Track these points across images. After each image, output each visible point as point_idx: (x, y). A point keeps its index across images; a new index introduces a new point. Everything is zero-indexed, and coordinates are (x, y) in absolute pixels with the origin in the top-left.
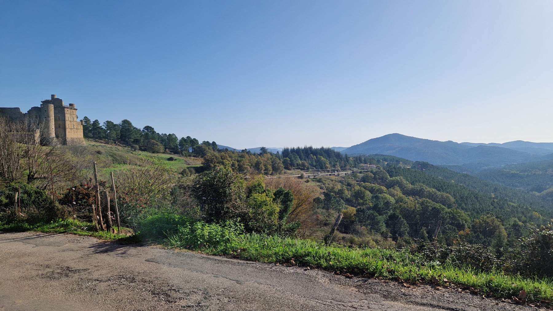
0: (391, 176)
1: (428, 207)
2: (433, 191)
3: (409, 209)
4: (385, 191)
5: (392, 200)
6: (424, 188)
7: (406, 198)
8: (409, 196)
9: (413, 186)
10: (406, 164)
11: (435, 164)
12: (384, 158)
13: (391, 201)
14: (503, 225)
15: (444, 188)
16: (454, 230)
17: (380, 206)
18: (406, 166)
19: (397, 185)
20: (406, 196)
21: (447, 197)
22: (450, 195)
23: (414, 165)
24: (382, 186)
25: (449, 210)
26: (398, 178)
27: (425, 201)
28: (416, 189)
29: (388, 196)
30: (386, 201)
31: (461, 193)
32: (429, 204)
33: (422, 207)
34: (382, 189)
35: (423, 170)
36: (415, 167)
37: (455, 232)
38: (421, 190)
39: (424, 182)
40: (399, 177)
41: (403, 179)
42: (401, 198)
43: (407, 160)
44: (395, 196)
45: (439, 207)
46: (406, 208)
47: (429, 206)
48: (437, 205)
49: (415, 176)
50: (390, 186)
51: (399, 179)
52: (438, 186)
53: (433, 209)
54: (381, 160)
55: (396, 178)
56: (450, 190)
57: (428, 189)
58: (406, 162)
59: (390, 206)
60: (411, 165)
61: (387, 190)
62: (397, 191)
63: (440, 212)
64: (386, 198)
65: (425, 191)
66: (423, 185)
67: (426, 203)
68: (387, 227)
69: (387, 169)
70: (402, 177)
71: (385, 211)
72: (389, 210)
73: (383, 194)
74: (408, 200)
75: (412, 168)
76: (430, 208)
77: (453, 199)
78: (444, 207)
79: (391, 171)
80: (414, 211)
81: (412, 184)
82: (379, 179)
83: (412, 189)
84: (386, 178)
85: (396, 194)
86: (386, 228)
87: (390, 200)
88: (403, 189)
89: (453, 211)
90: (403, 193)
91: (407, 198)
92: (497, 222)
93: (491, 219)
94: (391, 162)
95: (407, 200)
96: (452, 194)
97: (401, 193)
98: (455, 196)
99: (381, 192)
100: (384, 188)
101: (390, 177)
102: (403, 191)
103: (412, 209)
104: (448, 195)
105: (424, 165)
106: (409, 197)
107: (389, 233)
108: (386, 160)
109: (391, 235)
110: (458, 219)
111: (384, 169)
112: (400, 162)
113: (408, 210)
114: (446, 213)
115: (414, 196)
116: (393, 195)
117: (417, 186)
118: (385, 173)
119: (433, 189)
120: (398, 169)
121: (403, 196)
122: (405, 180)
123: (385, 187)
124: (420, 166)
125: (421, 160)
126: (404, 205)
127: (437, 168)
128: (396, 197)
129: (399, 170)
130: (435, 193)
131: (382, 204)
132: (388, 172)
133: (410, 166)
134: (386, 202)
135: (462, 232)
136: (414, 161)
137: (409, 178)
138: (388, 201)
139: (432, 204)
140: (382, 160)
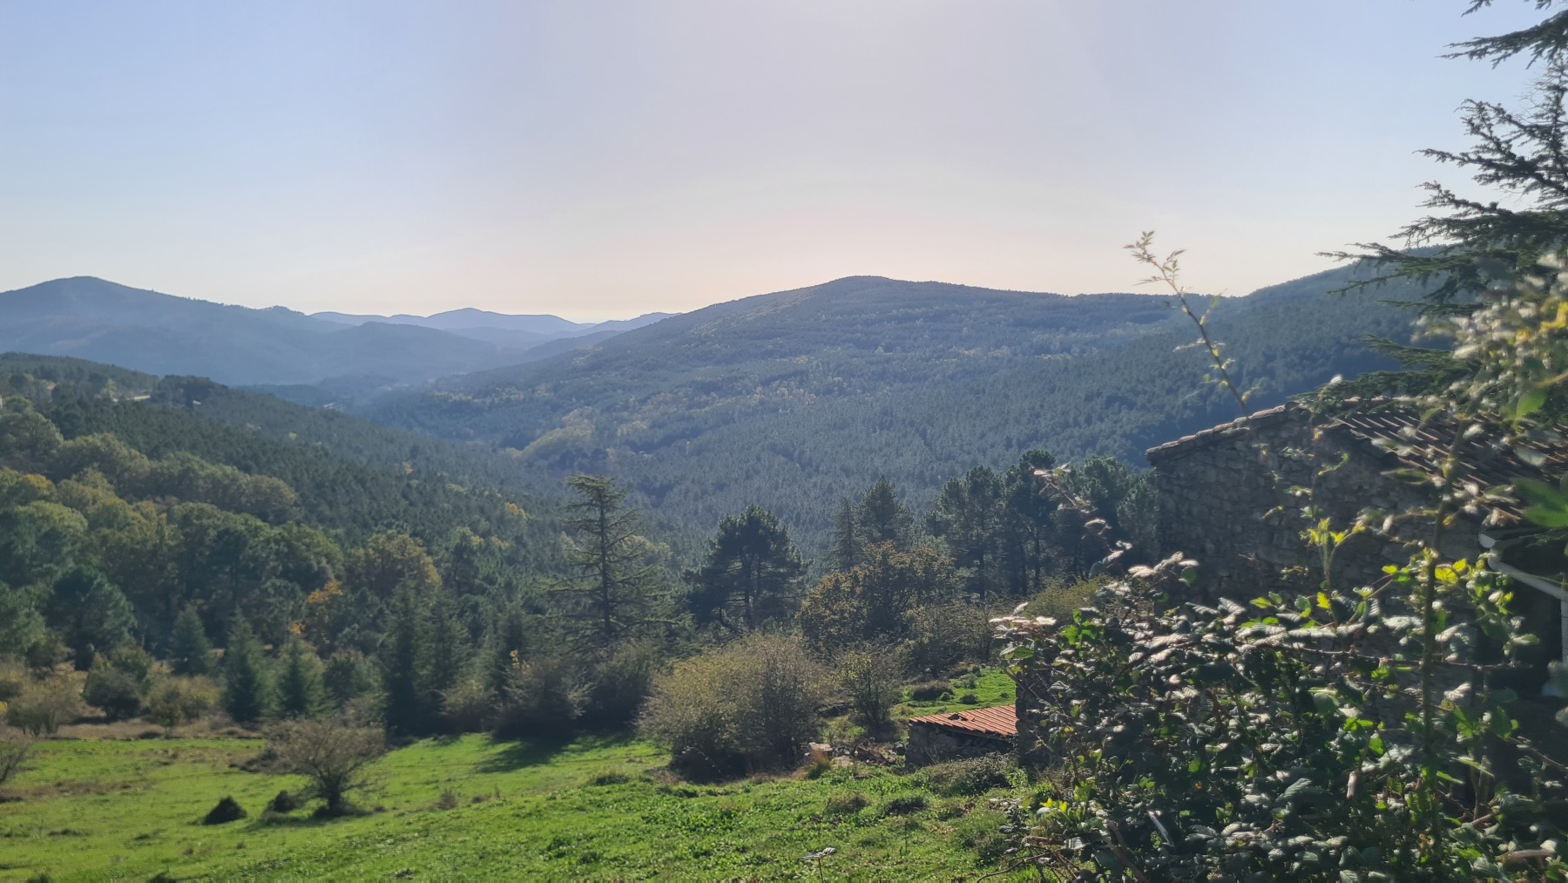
0: (68, 434)
1: (203, 530)
2: (225, 475)
3: (138, 547)
4: (46, 493)
5: (72, 524)
6: (196, 467)
7: (128, 511)
8: (142, 500)
9: (155, 464)
10: (130, 386)
11: (233, 382)
12: (42, 368)
13: (69, 527)
14: (429, 553)
15: (264, 459)
16: (292, 595)
17: (21, 552)
18: (131, 392)
19: (96, 465)
20: (130, 502)
21: (274, 489)
22: (281, 483)
23: (159, 388)
24: (33, 472)
25: (277, 531)
26: (95, 439)
27: (196, 513)
28: (166, 471)
29: (56, 510)
30: (46, 528)
31: (316, 471)
32: (209, 518)
33: (186, 535)
34: (32, 486)
35: (189, 404)
36: (162, 396)
37: (295, 597)
38: (186, 473)
39: (193, 448)
40: (101, 437)
41: (117, 443)
42: (107, 509)
43: (134, 374)
44: (86, 504)
45: (243, 528)
46: (125, 545)
47: (209, 527)
48: (237, 522)
49: (161, 427)
50: (64, 469)
51: (99, 444)
52: (244, 456)
53: (220, 536)
54: (30, 378)
55: (90, 439)
56: (283, 465)
57: (211, 469)
58: (129, 379)
59: (64, 544)
60: (150, 390)
61: (54, 488)
62: (95, 487)
63: (245, 543)
64: (46, 518)
65: (198, 477)
66: (190, 456)
67: (198, 518)
68: (49, 624)
69: (53, 409)
70: (110, 436)
71: (41, 565)
72: (61, 562)
73: (35, 503)
74: (137, 514)
75: (152, 400)
76: (213, 533)
77: (291, 495)
78: (259, 523)
79: (67, 416)
80: (154, 553)
81: (150, 457)
82: (20, 448)
83: (153, 472)
84: (51, 443)
85: (90, 497)
86: (49, 629)
87: (66, 523)
88: (118, 477)
89: (290, 532)
90: (119, 490)
91: (134, 506)
92: (415, 549)
93: (398, 542)
94: (72, 383)
95: (131, 514)
96: (290, 478)
97: (110, 493)
98: (296, 483)
99: (30, 495)
100: (40, 481)
101: (65, 439)
102: (119, 482)
103: (149, 546)
104: (275, 481)
105: (197, 389)
106: (139, 504)
107: (59, 644)
108: (48, 375)
109: (68, 650)
110: (305, 554)
111: (38, 408)
112: (106, 379)
113: (133, 551)
114: (268, 541)
115: (158, 499)
116: (77, 504)
117: (171, 463)
118: (44, 424)
119: (226, 467)
120: (96, 406)
121: (118, 501)
122: (122, 443)
123: (44, 478)
124: (182, 390)
125: (184, 369)
126: (119, 534)
127: (241, 395)
128: (91, 509)
129: (102, 411)
130: (234, 480)
131: (31, 541)
132: (57, 418)
133: (146, 394)
134: (47, 535)
135: (316, 596)
136: (161, 377)
137: (140, 439)
138: (53, 529)
139: (219, 519)
140: (35, 373)
